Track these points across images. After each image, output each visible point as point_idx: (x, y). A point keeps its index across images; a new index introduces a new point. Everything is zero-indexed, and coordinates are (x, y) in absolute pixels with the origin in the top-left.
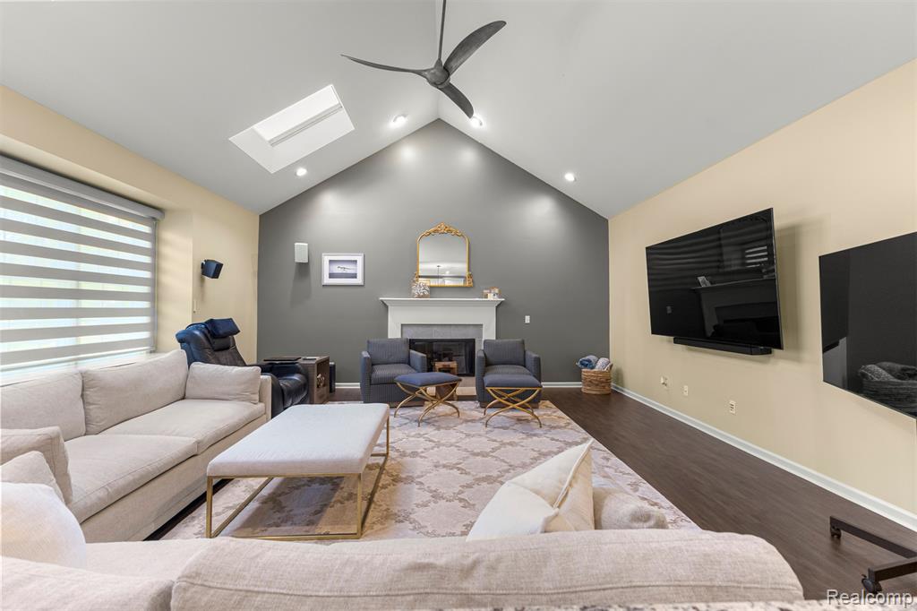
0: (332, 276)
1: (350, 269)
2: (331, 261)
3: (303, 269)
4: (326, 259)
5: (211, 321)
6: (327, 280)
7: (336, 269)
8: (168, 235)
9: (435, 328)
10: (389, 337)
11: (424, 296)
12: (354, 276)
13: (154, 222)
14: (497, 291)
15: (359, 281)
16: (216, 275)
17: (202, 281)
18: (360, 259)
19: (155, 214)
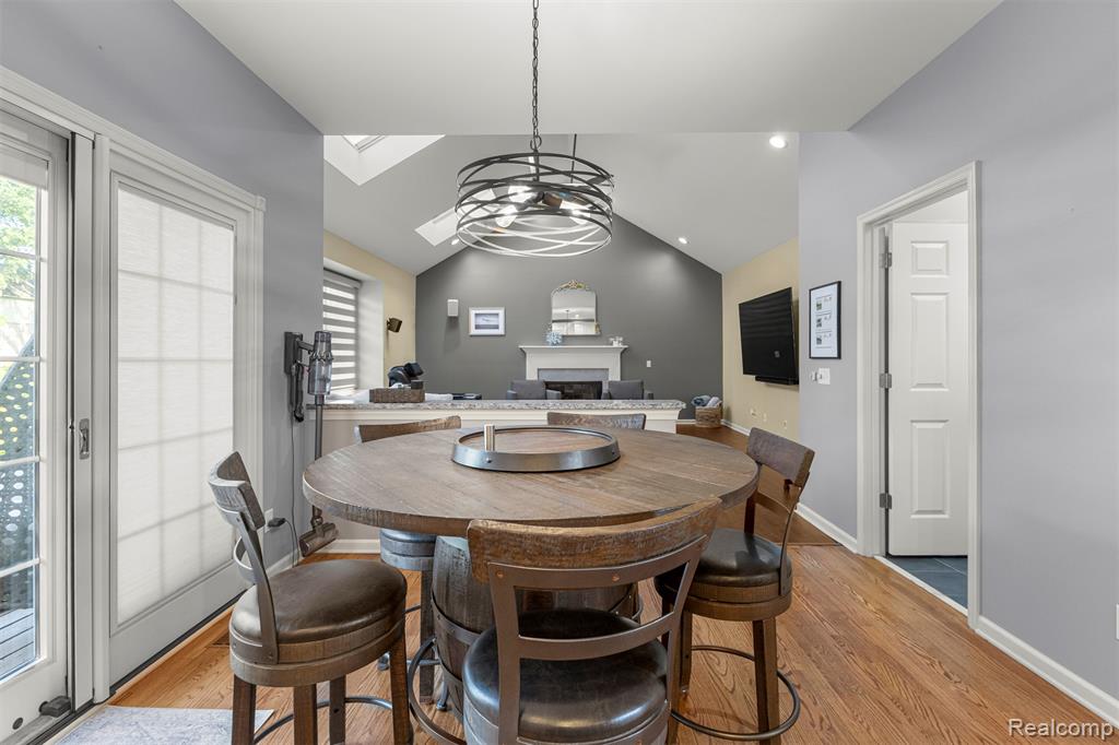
0: (477, 327)
1: (493, 320)
2: (477, 315)
3: (453, 322)
4: (473, 312)
5: (409, 364)
6: (473, 331)
7: (481, 321)
8: (364, 300)
9: (567, 372)
10: (528, 378)
11: (558, 343)
12: (497, 327)
13: (356, 291)
14: (621, 339)
15: (501, 331)
16: (397, 331)
17: (387, 334)
18: (501, 312)
19: (356, 284)
